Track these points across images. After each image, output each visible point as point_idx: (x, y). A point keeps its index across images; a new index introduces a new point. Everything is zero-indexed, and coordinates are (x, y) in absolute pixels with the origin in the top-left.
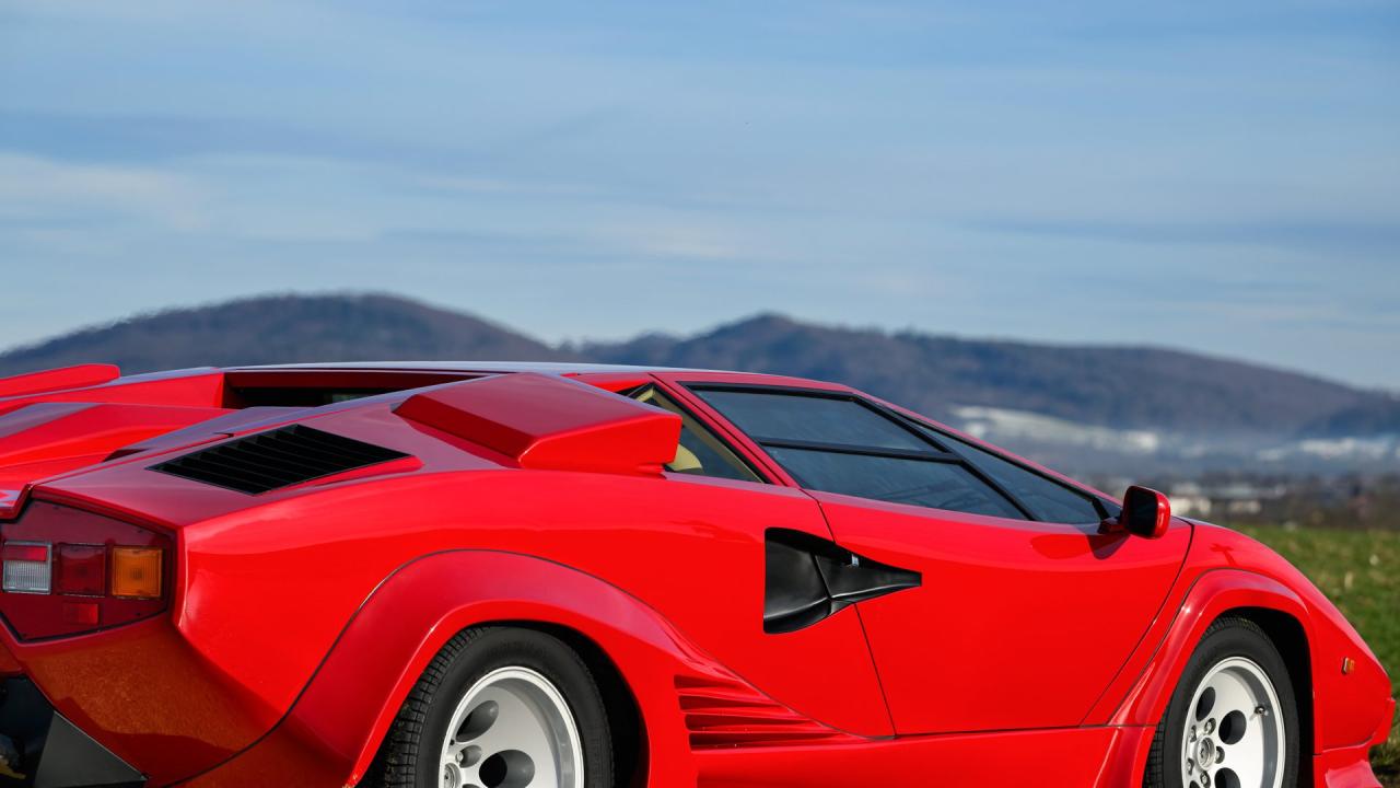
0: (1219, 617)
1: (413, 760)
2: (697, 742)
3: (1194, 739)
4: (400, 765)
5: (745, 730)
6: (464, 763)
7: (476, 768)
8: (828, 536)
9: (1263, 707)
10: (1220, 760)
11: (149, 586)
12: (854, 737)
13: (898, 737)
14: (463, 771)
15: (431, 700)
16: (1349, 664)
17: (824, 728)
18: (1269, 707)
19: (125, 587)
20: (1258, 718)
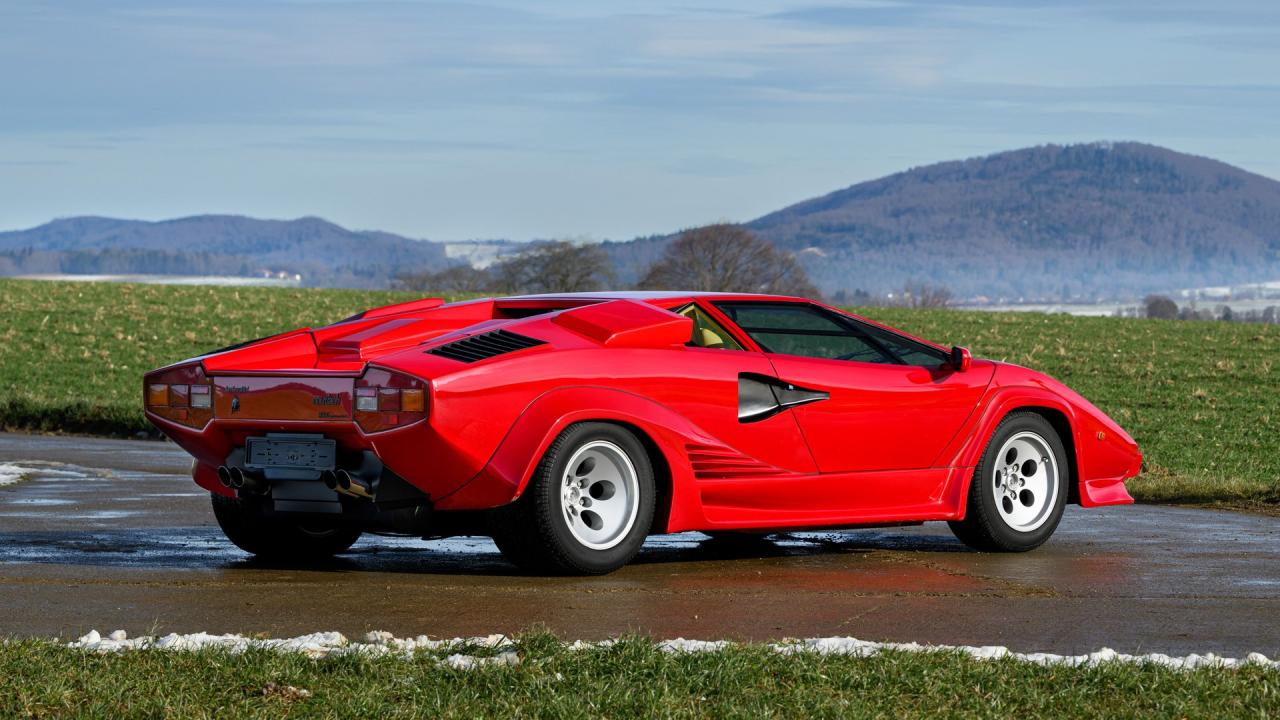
0: (1009, 412)
1: (548, 485)
2: (699, 476)
3: (1006, 474)
4: (540, 487)
5: (731, 470)
6: (582, 487)
7: (587, 489)
8: (775, 376)
9: (1045, 456)
10: (1023, 485)
11: (419, 406)
12: (793, 473)
13: (821, 473)
14: (581, 491)
15: (556, 457)
16: (1101, 434)
17: (775, 469)
18: (1048, 457)
19: (408, 407)
20: (1043, 463)
